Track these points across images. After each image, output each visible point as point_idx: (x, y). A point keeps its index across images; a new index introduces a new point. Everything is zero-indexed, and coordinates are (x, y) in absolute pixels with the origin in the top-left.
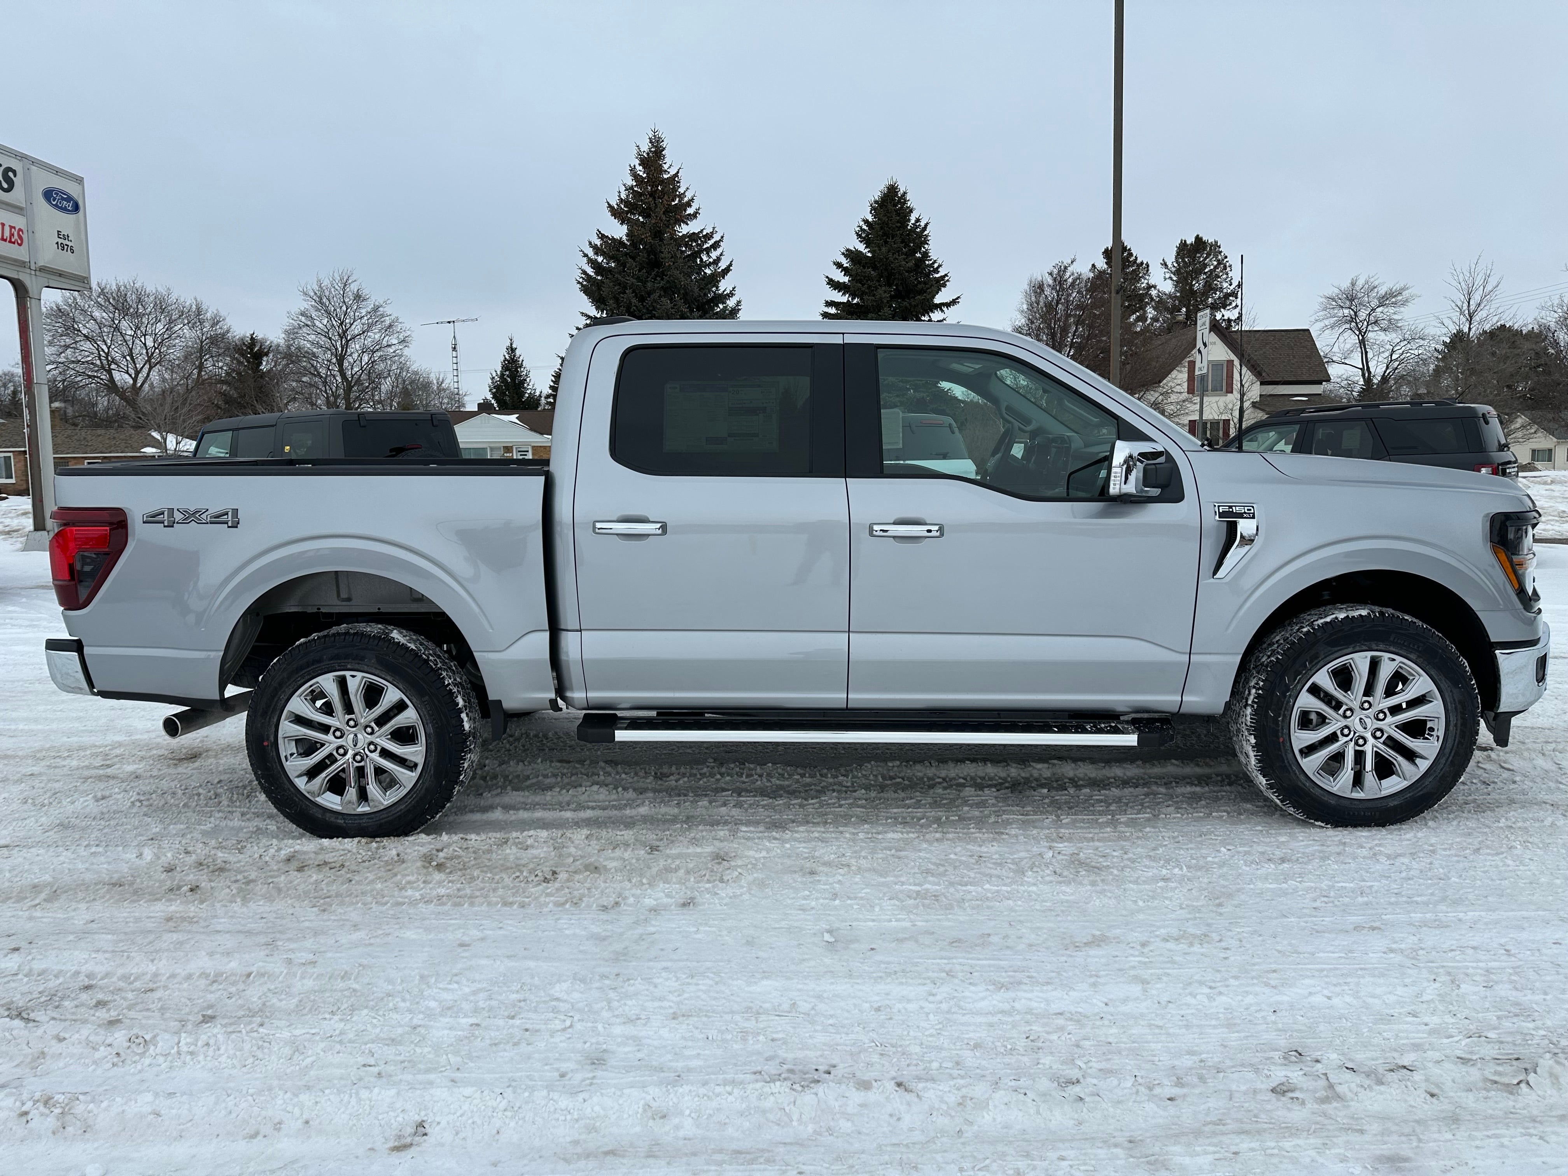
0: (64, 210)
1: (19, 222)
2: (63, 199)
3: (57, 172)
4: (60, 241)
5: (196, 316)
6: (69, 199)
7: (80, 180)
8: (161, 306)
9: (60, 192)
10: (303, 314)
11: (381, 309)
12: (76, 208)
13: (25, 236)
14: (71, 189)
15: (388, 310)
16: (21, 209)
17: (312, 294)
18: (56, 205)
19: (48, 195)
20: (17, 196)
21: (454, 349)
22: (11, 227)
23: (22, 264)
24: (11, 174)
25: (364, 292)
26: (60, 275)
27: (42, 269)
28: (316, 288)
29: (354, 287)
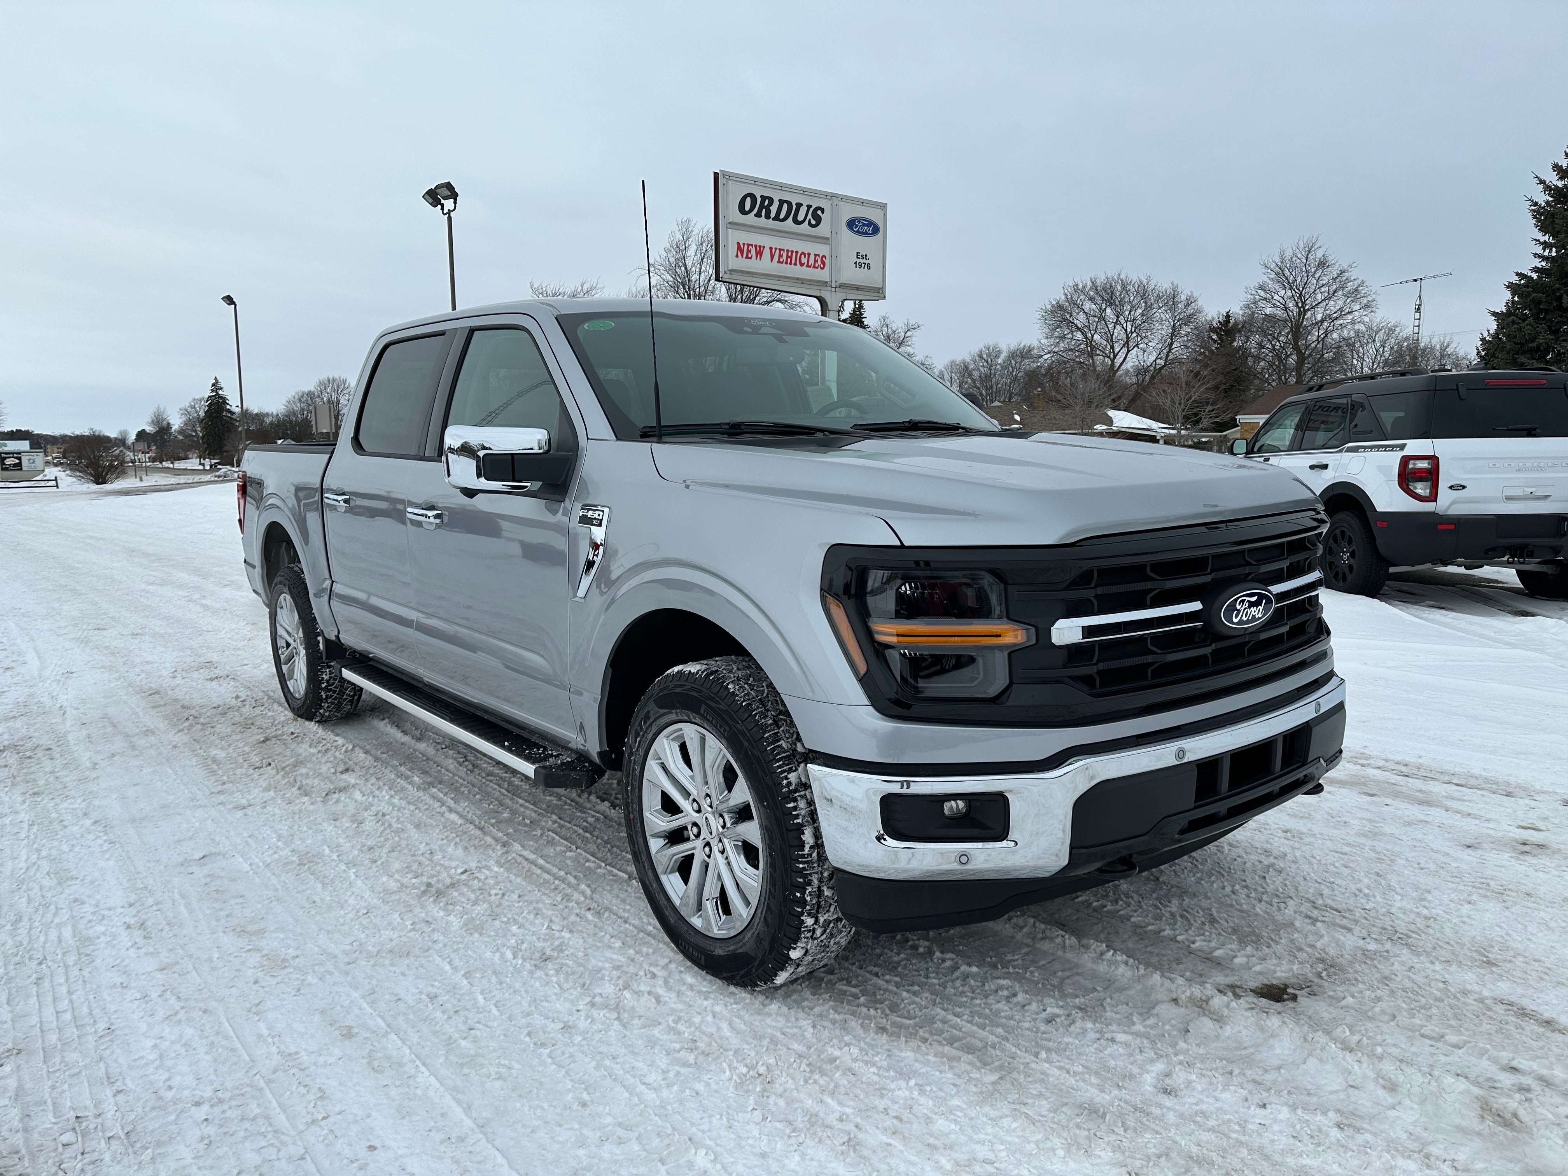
0: (866, 234)
1: (822, 249)
2: (864, 225)
3: (863, 202)
4: (858, 261)
5: (1171, 300)
6: (871, 223)
7: (883, 207)
8: (1143, 293)
9: (860, 219)
10: (1261, 288)
11: (1346, 274)
12: (876, 230)
13: (827, 261)
14: (873, 215)
15: (1353, 274)
16: (827, 239)
17: (1273, 266)
18: (858, 232)
19: (851, 224)
20: (823, 229)
21: (1418, 310)
22: (816, 255)
23: (825, 284)
24: (819, 212)
25: (1331, 259)
26: (858, 289)
27: (842, 286)
28: (1277, 260)
29: (1319, 254)
